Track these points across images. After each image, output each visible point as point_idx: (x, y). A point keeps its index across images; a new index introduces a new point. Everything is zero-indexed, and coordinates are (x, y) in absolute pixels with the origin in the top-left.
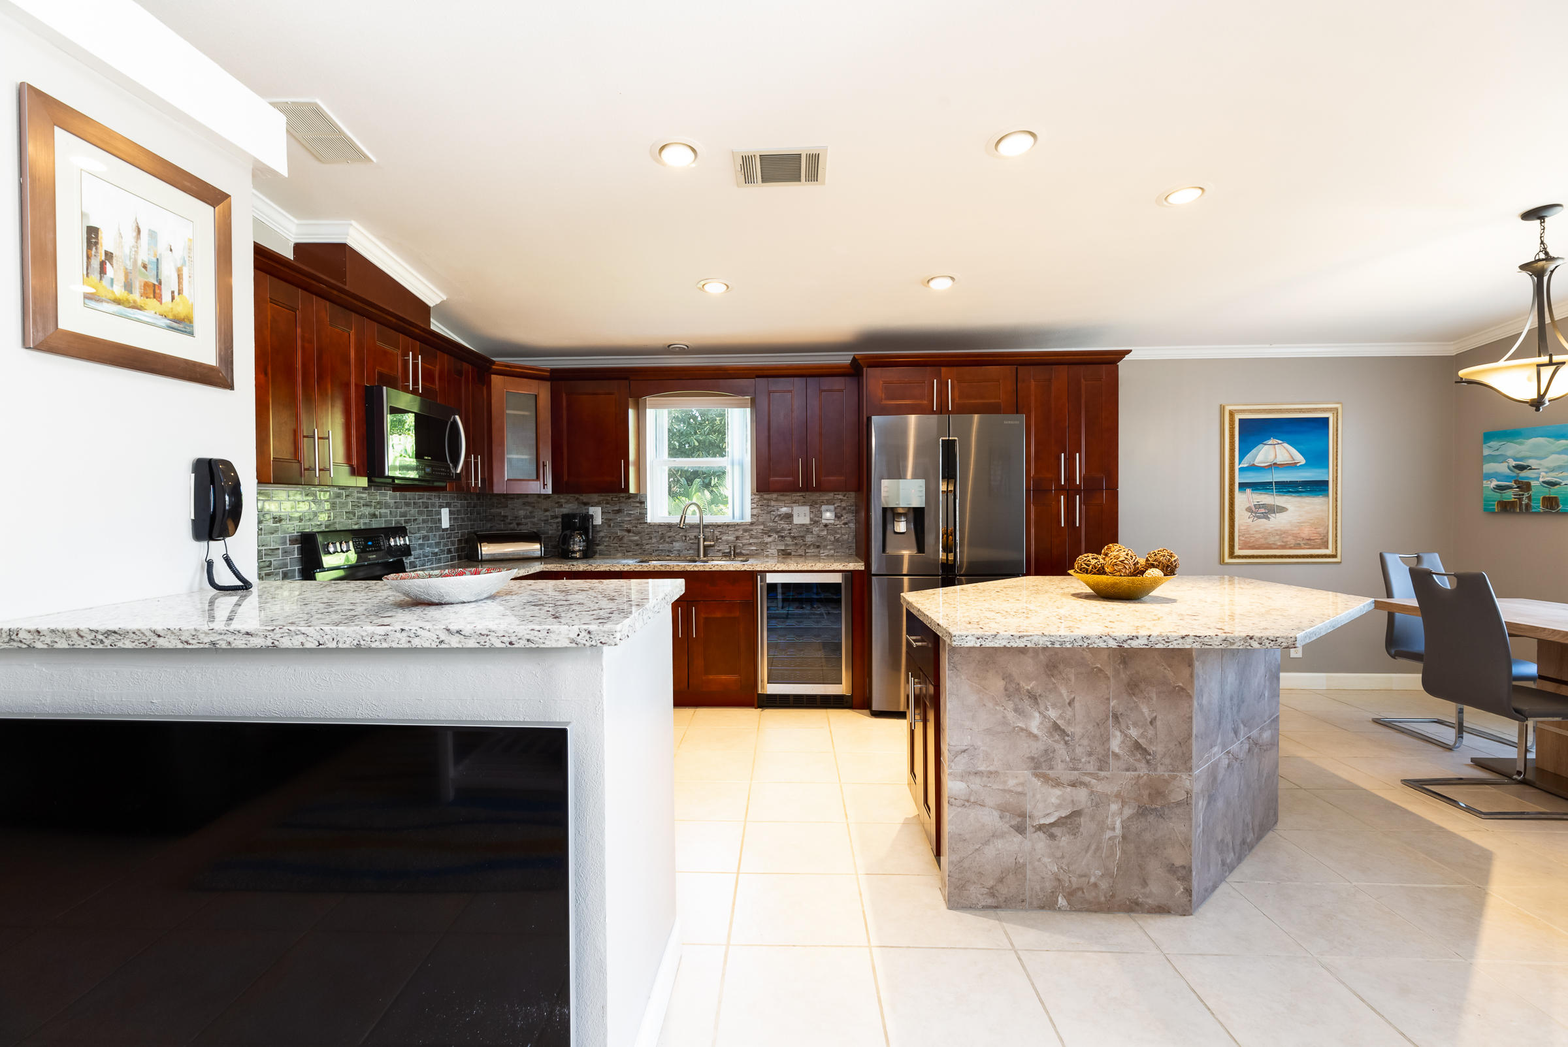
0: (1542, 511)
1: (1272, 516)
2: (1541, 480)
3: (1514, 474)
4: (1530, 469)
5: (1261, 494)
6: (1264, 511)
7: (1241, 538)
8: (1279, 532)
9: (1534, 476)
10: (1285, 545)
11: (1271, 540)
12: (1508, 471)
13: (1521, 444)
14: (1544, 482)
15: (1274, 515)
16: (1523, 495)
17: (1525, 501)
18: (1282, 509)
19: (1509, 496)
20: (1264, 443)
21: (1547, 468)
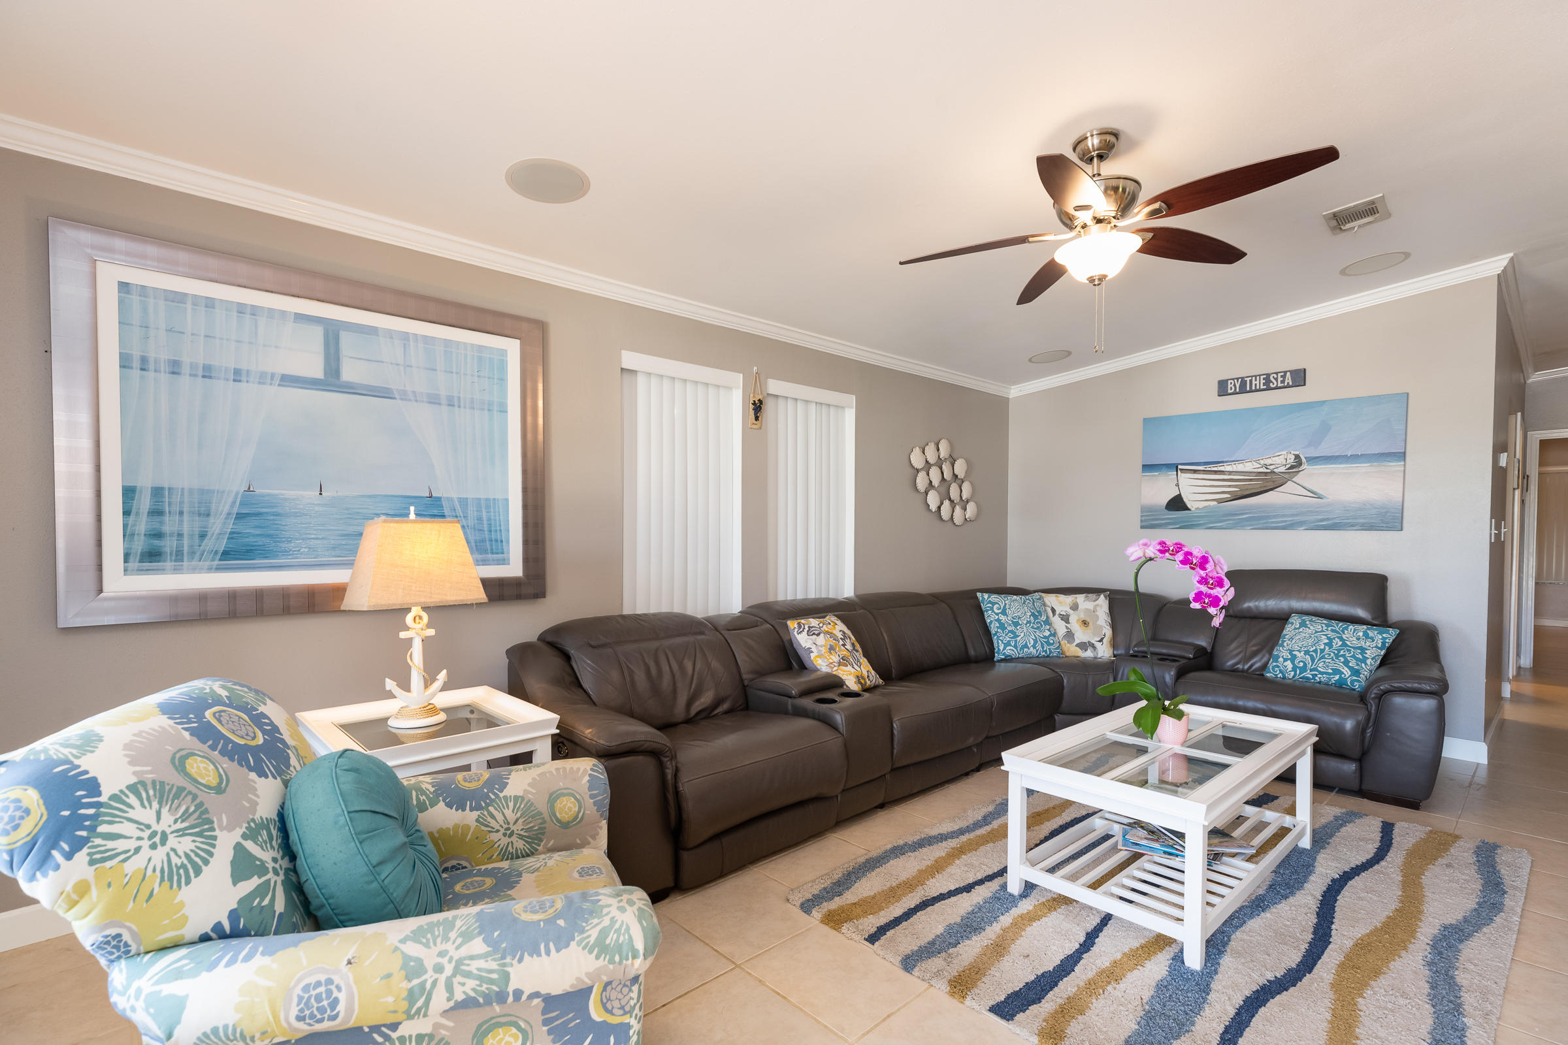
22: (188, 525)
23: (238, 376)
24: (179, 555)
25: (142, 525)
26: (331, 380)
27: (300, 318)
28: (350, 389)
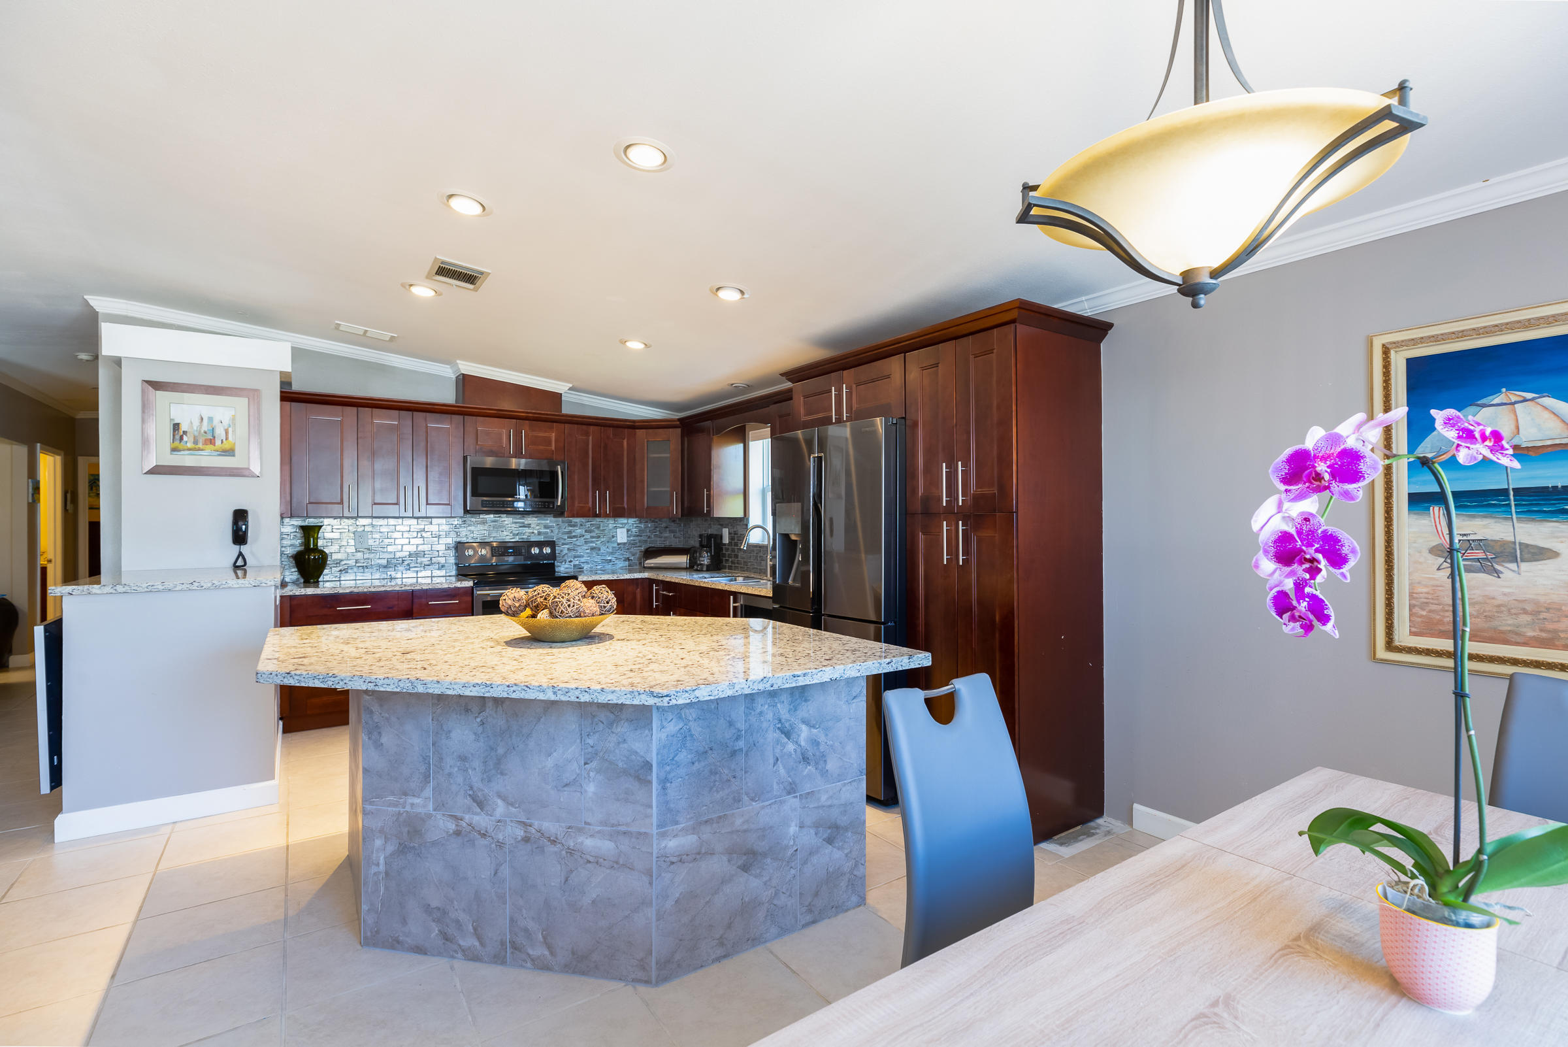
1: (1508, 570)
5: (1474, 517)
6: (1482, 556)
7: (1416, 610)
8: (1529, 608)
10: (1552, 639)
11: (1506, 623)
15: (1513, 566)
18: (1539, 554)
20: (1479, 402)
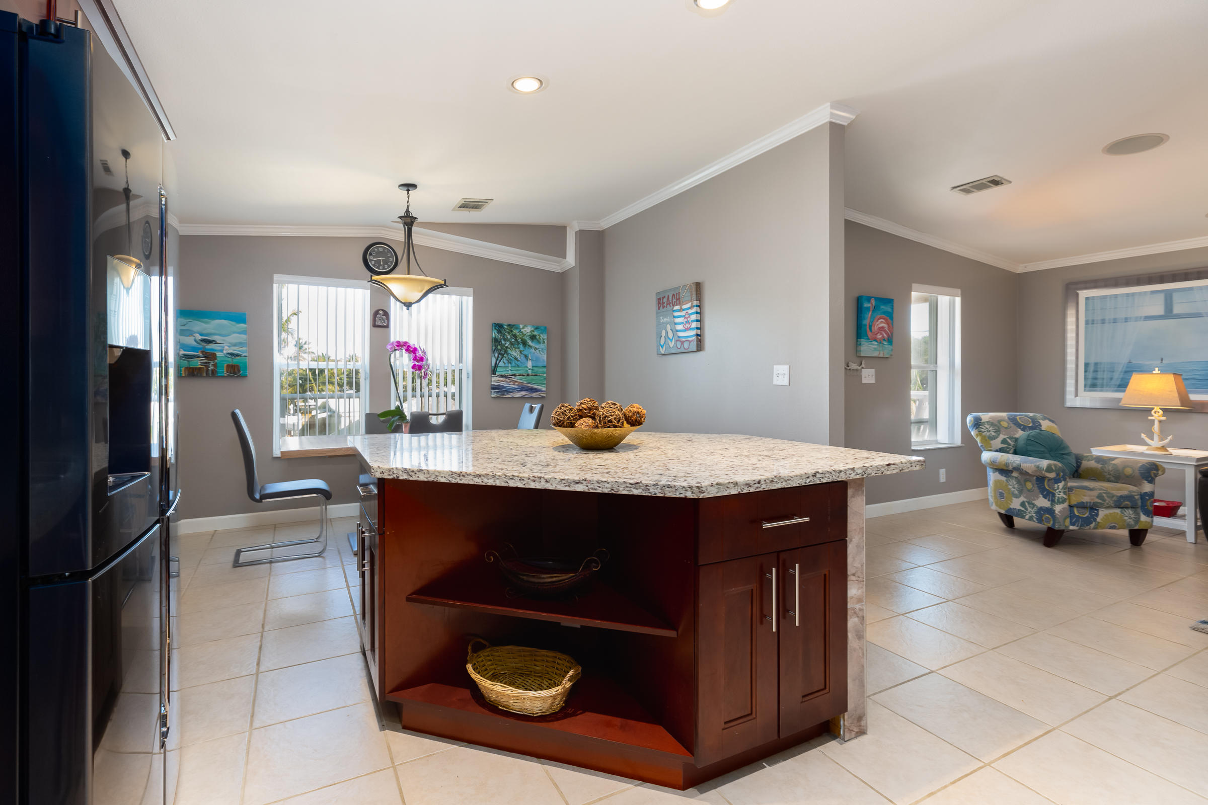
0: (226, 375)
2: (225, 352)
3: (200, 346)
4: (215, 343)
9: (219, 348)
12: (196, 343)
13: (206, 323)
14: (228, 354)
16: (209, 363)
17: (211, 368)
19: (197, 363)
21: (230, 343)
22: (1106, 375)
23: (1126, 320)
24: (1102, 386)
25: (1090, 375)
26: (1169, 313)
27: (1153, 292)
28: (1178, 316)
